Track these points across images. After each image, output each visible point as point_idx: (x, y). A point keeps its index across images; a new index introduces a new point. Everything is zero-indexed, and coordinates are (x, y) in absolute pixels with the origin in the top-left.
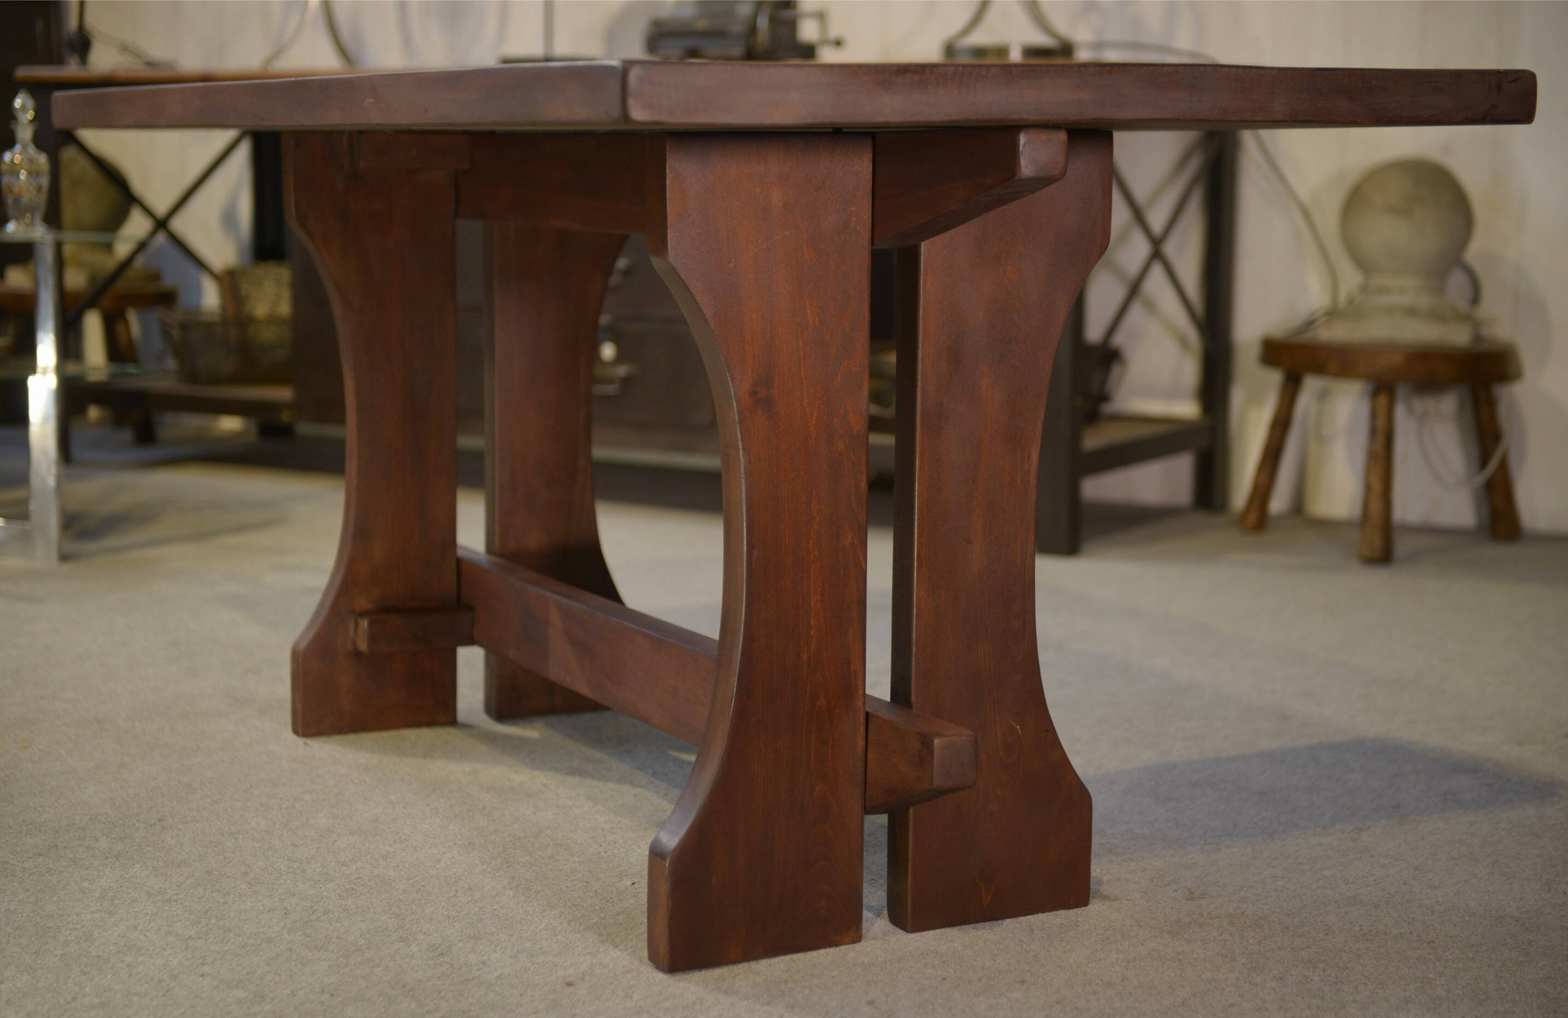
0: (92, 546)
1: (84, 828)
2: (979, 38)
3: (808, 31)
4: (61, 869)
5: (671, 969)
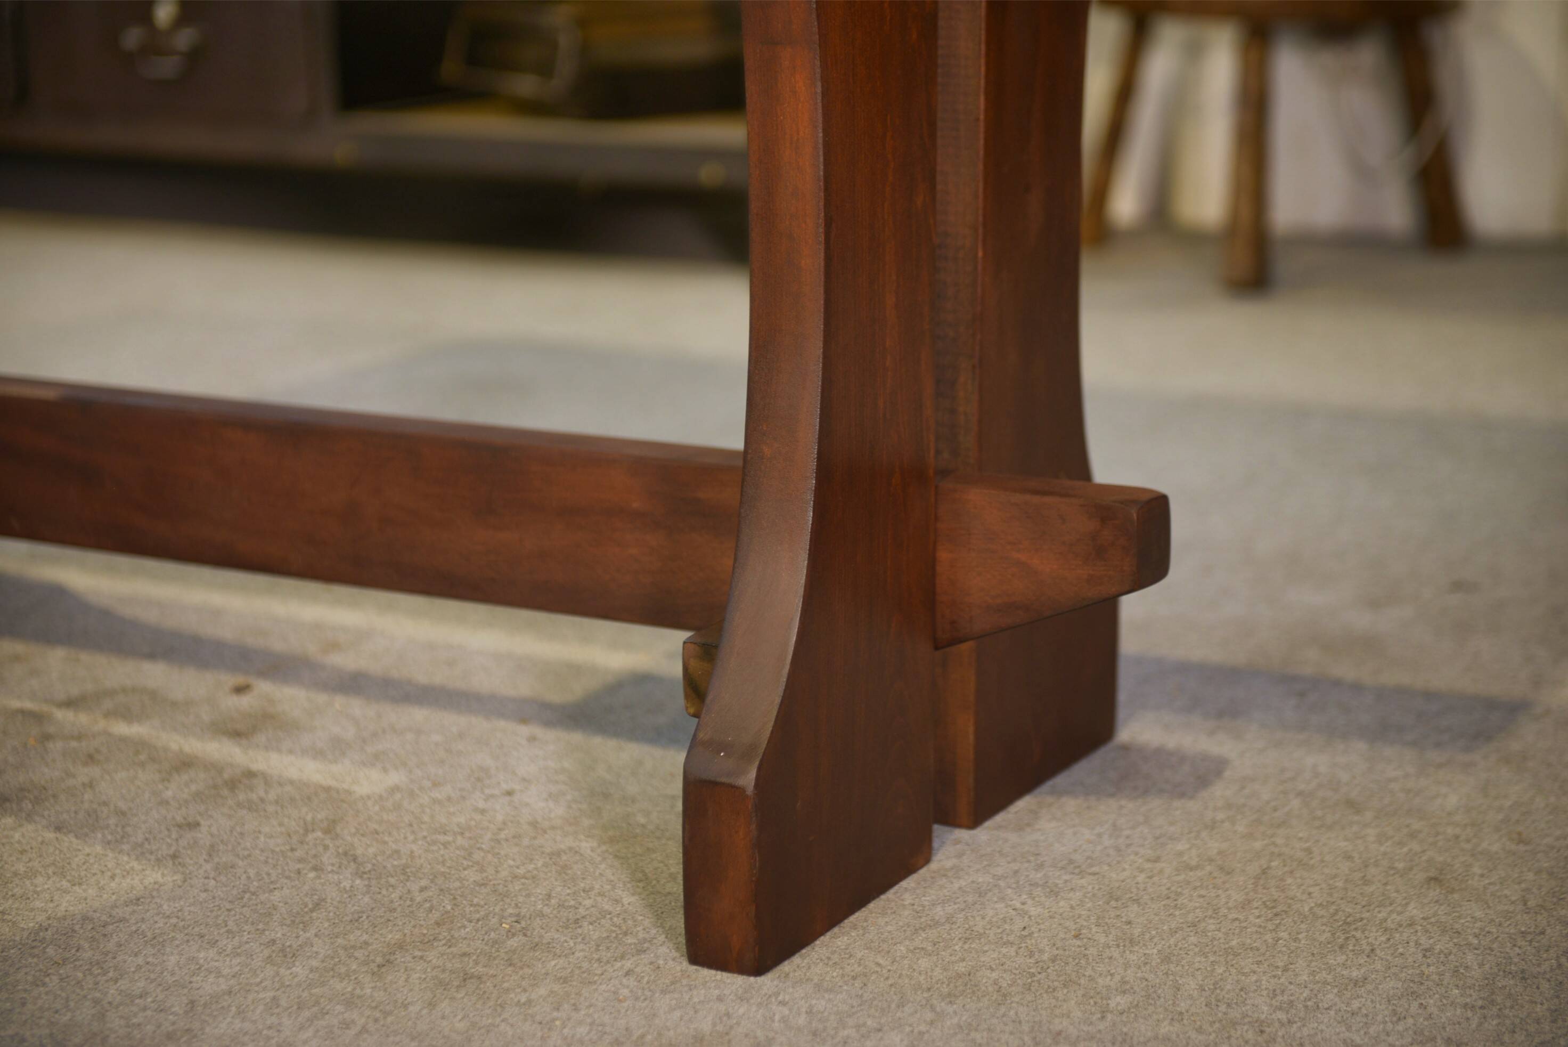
5: (759, 969)
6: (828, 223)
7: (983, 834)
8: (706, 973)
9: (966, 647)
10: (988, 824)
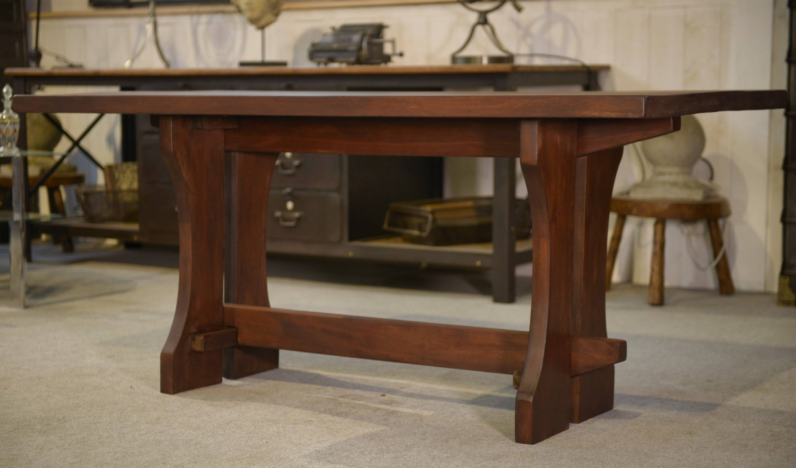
0: (41, 301)
1: (30, 421)
2: (467, 53)
3: (388, 49)
4: (20, 437)
5: (533, 443)
6: (550, 276)
7: (581, 424)
8: (519, 444)
9: (577, 378)
10: (582, 423)
